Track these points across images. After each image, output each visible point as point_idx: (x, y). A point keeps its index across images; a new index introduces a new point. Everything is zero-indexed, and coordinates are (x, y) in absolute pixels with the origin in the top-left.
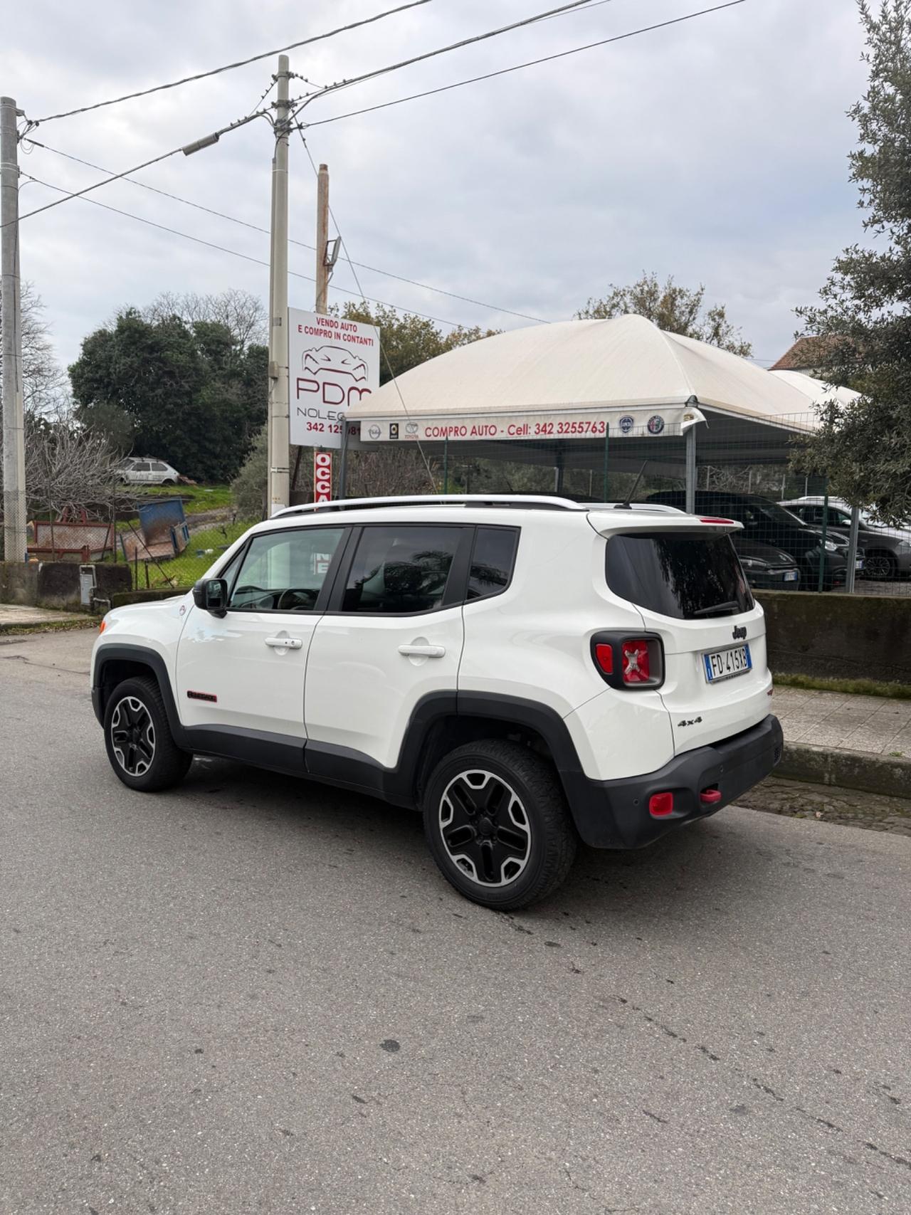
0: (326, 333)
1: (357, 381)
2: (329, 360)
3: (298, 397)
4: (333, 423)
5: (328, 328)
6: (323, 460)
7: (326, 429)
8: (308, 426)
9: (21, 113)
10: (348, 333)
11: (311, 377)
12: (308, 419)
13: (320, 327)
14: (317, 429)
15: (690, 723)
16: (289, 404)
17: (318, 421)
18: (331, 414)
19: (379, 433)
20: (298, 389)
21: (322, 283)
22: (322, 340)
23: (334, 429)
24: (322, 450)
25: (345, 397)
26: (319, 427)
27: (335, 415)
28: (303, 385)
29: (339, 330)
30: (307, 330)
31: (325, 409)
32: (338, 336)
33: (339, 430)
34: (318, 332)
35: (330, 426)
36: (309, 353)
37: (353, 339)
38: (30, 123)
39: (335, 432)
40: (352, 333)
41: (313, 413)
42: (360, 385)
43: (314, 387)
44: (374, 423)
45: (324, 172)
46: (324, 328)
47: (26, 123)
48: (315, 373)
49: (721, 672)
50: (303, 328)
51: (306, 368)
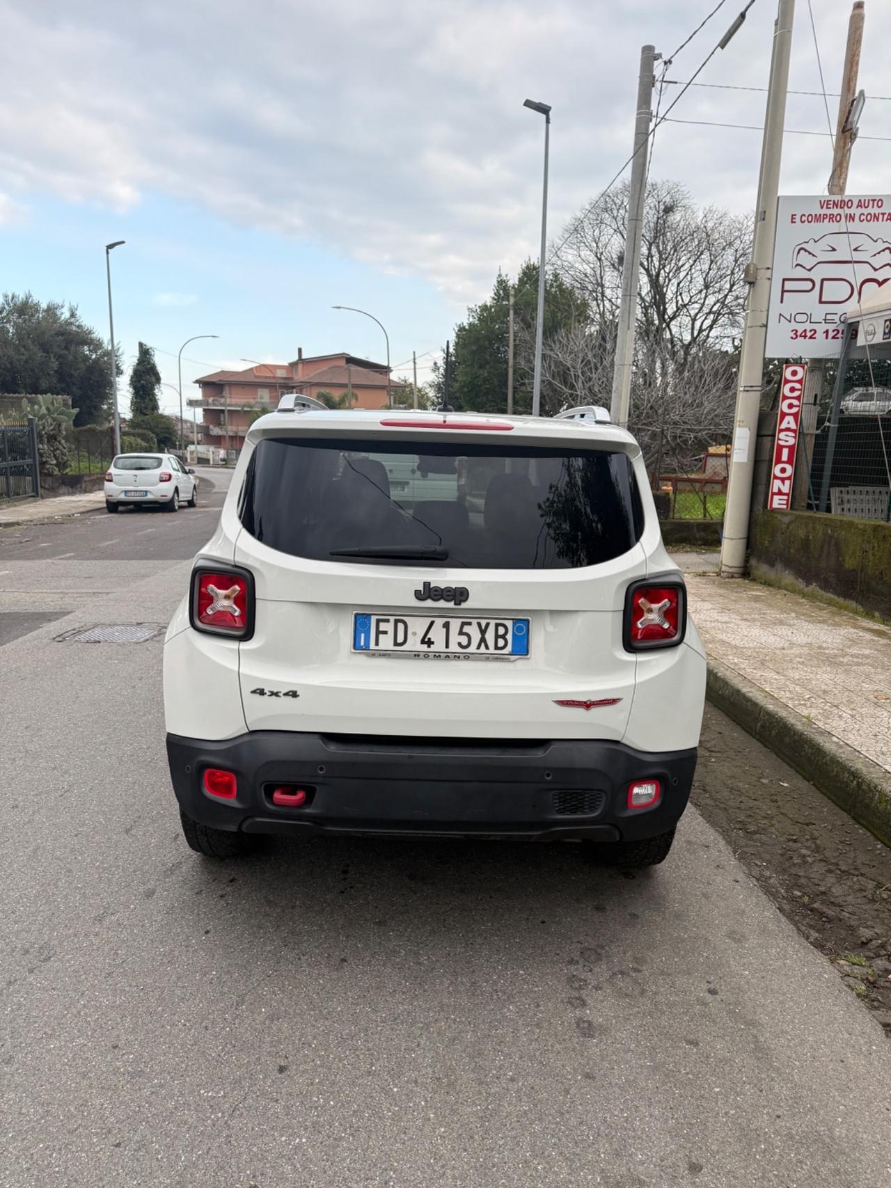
0: (832, 218)
1: (876, 270)
2: (834, 250)
3: (782, 302)
4: (831, 327)
5: (835, 211)
6: (794, 373)
7: (820, 335)
8: (792, 334)
9: (659, 56)
10: (866, 211)
11: (806, 275)
12: (794, 325)
13: (825, 211)
14: (805, 337)
15: (276, 694)
16: (768, 311)
17: (808, 326)
18: (828, 317)
19: (874, 334)
20: (783, 291)
21: (840, 155)
22: (828, 226)
23: (831, 334)
24: (798, 362)
25: (856, 291)
26: (809, 334)
27: (836, 318)
28: (788, 285)
29: (854, 211)
30: (804, 218)
31: (819, 312)
32: (852, 218)
33: (839, 335)
34: (818, 218)
35: (827, 332)
36: (804, 246)
37: (876, 217)
38: (665, 63)
39: (834, 337)
40: (876, 211)
41: (799, 318)
42: (880, 276)
43: (808, 285)
44: (870, 322)
45: (858, 11)
46: (828, 212)
47: (663, 64)
48: (810, 270)
49: (396, 644)
50: (798, 218)
51: (797, 265)
